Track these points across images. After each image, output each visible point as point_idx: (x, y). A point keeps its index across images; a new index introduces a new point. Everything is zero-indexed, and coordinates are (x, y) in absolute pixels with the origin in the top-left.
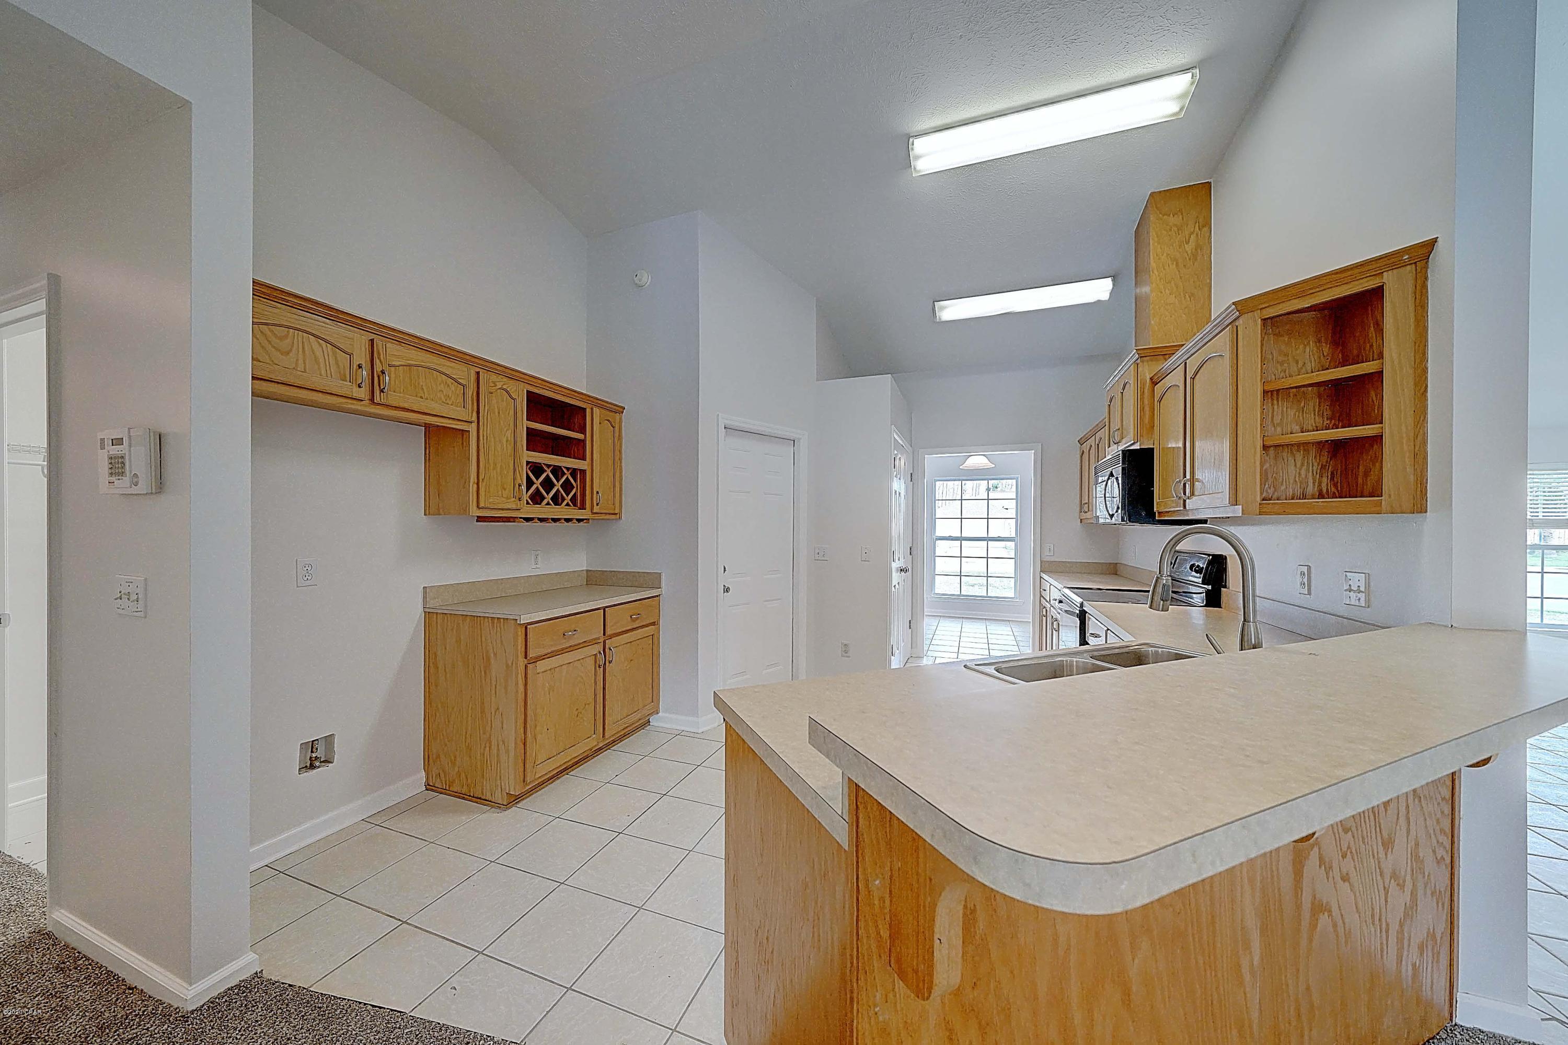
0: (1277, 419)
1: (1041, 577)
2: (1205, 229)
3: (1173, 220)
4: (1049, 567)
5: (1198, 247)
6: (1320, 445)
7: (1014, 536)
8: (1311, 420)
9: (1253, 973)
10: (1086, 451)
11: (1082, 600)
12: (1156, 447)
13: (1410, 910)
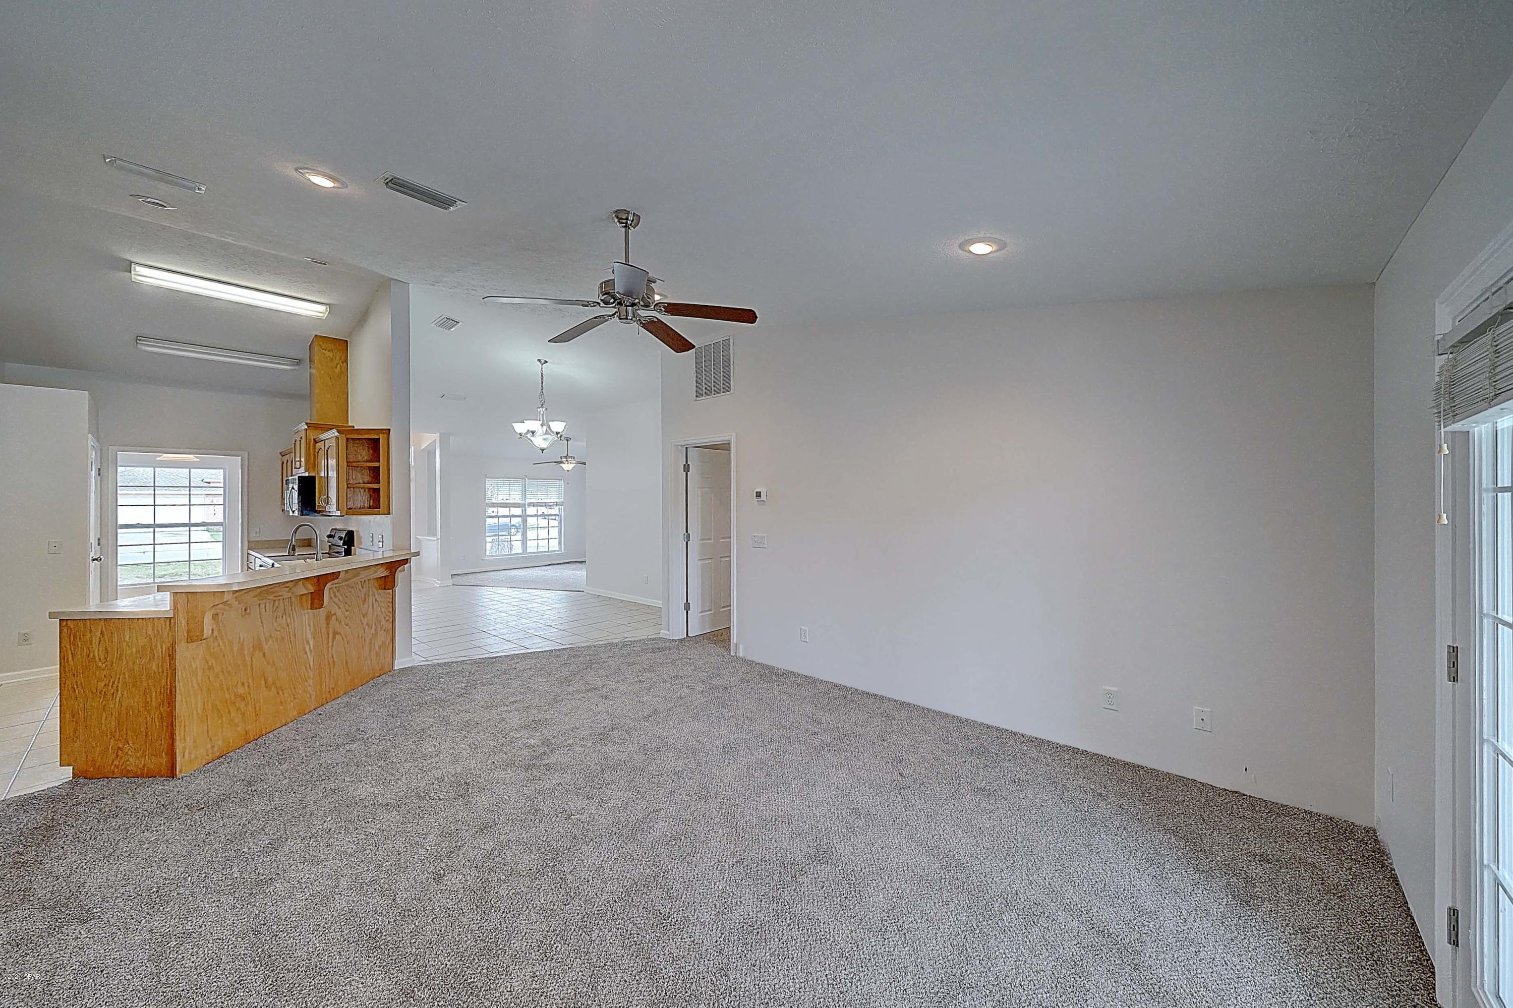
0: (354, 477)
1: (248, 554)
2: (345, 364)
3: (328, 354)
4: (254, 545)
5: (341, 372)
6: (370, 489)
7: (222, 521)
8: (367, 479)
9: (310, 651)
10: (285, 462)
11: (273, 562)
12: (317, 475)
13: (375, 635)
